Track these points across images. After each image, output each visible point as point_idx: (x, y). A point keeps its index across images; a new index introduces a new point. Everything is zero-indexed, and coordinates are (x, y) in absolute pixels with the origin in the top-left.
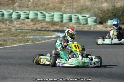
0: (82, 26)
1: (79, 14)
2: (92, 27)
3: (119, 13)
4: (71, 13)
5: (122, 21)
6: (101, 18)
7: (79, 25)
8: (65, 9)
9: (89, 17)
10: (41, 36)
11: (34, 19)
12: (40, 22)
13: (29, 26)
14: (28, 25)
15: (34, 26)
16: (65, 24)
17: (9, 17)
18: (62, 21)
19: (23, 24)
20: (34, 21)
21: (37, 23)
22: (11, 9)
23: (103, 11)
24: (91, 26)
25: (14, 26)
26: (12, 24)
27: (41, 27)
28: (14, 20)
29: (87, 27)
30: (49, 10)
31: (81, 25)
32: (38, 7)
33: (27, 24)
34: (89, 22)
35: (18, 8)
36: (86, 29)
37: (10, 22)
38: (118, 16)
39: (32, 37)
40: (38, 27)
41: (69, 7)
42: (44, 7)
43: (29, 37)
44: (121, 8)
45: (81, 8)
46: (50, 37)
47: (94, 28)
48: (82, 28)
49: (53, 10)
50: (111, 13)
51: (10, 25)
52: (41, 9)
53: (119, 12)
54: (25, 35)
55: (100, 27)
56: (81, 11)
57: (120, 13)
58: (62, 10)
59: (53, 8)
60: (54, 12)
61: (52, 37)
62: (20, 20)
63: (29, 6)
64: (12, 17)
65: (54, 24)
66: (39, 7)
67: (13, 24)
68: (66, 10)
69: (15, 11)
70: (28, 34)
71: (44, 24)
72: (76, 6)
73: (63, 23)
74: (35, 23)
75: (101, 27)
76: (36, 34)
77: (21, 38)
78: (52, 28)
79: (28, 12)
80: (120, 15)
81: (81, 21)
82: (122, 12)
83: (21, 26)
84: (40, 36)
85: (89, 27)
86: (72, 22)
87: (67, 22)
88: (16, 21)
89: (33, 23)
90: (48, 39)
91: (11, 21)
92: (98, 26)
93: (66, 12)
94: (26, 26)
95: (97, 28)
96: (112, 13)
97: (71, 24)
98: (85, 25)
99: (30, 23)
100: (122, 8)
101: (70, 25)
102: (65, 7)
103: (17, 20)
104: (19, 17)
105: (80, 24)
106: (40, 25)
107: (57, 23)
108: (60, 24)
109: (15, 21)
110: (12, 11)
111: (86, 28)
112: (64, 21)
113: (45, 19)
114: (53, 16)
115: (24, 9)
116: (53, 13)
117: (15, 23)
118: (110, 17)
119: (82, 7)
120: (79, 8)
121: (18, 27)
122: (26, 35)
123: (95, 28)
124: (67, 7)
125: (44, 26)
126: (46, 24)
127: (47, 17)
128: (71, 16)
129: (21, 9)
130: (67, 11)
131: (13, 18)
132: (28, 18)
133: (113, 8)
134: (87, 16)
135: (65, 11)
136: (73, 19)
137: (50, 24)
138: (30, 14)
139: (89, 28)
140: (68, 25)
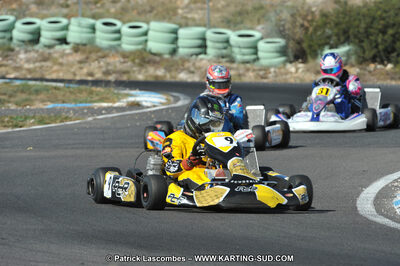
0: (237, 69)
1: (229, 28)
2: (272, 70)
3: (358, 27)
4: (205, 26)
5: (367, 53)
6: (299, 43)
7: (228, 65)
8: (186, 10)
9: (262, 38)
10: (81, 102)
11: (85, 45)
12: (100, 54)
13: (64, 68)
14: (61, 64)
15: (81, 68)
16: (184, 60)
17: (4, 38)
18: (174, 52)
19: (45, 59)
20: (84, 52)
21: (93, 56)
22: (12, 12)
23: (309, 18)
24: (266, 69)
25: (18, 65)
26: (10, 62)
27: (104, 69)
28: (17, 49)
29: (254, 70)
30: (134, 13)
31: (234, 65)
32: (99, 5)
33: (61, 60)
34: (260, 54)
35: (33, 8)
36: (250, 78)
37: (6, 53)
38: (355, 36)
39: (50, 105)
40: (96, 71)
41: (199, 5)
42: (119, 5)
43: (41, 106)
44: (364, 10)
45: (238, 9)
46: (110, 104)
47: (276, 76)
48: (240, 75)
49: (148, 16)
50: (333, 24)
51: (5, 62)
52: (108, 11)
53: (360, 20)
54: (27, 100)
55: (297, 69)
56: (239, 19)
57: (363, 25)
58: (176, 14)
59: (148, 8)
60: (148, 23)
61: (117, 105)
62: (37, 47)
63: (69, 2)
64: (11, 39)
65: (149, 62)
66: (103, 5)
67: (15, 61)
68: (189, 16)
69: (24, 16)
70: (42, 96)
71: (115, 61)
72: (223, 3)
73: (176, 58)
74: (87, 58)
75: (300, 70)
76: (68, 94)
77: (13, 107)
78: (140, 73)
79: (64, 21)
80: (362, 30)
81: (236, 50)
82: (368, 20)
83: (41, 67)
84: (75, 101)
85: (260, 70)
86: (205, 53)
87: (192, 55)
88: (26, 52)
89: (78, 57)
90: (99, 111)
91: (9, 51)
92: (291, 68)
93: (190, 22)
94: (56, 68)
95: (287, 73)
96: (337, 24)
97: (204, 62)
98: (248, 65)
99: (71, 58)
100: (369, 10)
101: (198, 64)
102: (187, 6)
103: (30, 48)
104: (36, 37)
105: (232, 61)
106: (102, 63)
107: (157, 59)
108: (167, 60)
109: (22, 51)
110: (11, 18)
111: (251, 74)
112: (182, 51)
113: (119, 45)
114: (145, 34)
115: (54, 10)
116: (145, 26)
117: (22, 56)
118: (329, 37)
119: (243, 5)
120: (232, 9)
121: (29, 71)
122: (33, 97)
123: (282, 74)
124: (193, 6)
125: (115, 67)
126: (122, 60)
127: (125, 39)
128: (204, 33)
129: (45, 12)
130: (194, 19)
131: (15, 41)
132: (63, 41)
133: (341, 9)
134: (257, 35)
135: (186, 18)
136: (209, 43)
137: (133, 61)
138: (71, 27)
139: (261, 73)
140: (194, 64)
